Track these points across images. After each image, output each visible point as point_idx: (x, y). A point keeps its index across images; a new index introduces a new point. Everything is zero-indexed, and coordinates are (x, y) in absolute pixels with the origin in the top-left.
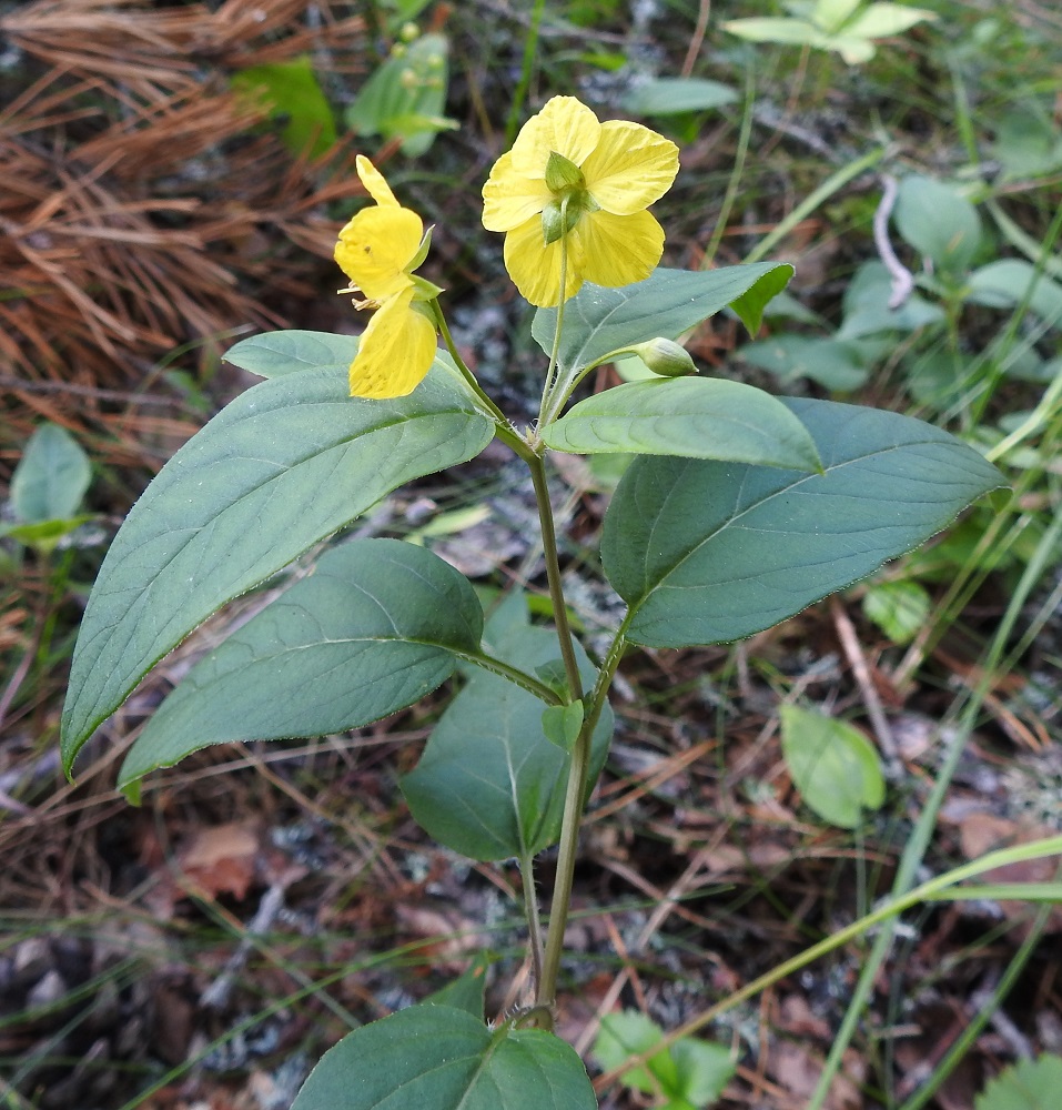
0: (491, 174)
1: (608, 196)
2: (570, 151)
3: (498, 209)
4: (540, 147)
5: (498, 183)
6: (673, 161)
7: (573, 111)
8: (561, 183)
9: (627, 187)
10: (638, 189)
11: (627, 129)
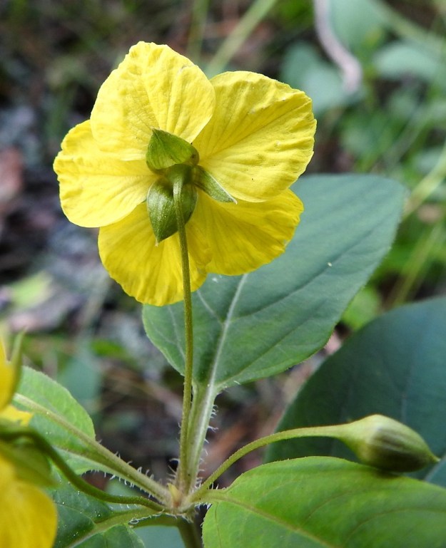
0: (63, 145)
1: (235, 177)
2: (175, 122)
3: (79, 192)
4: (132, 118)
5: (75, 157)
6: (308, 118)
7: (171, 67)
8: (168, 163)
9: (259, 161)
10: (274, 163)
11: (244, 84)
